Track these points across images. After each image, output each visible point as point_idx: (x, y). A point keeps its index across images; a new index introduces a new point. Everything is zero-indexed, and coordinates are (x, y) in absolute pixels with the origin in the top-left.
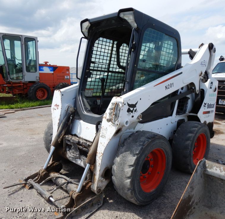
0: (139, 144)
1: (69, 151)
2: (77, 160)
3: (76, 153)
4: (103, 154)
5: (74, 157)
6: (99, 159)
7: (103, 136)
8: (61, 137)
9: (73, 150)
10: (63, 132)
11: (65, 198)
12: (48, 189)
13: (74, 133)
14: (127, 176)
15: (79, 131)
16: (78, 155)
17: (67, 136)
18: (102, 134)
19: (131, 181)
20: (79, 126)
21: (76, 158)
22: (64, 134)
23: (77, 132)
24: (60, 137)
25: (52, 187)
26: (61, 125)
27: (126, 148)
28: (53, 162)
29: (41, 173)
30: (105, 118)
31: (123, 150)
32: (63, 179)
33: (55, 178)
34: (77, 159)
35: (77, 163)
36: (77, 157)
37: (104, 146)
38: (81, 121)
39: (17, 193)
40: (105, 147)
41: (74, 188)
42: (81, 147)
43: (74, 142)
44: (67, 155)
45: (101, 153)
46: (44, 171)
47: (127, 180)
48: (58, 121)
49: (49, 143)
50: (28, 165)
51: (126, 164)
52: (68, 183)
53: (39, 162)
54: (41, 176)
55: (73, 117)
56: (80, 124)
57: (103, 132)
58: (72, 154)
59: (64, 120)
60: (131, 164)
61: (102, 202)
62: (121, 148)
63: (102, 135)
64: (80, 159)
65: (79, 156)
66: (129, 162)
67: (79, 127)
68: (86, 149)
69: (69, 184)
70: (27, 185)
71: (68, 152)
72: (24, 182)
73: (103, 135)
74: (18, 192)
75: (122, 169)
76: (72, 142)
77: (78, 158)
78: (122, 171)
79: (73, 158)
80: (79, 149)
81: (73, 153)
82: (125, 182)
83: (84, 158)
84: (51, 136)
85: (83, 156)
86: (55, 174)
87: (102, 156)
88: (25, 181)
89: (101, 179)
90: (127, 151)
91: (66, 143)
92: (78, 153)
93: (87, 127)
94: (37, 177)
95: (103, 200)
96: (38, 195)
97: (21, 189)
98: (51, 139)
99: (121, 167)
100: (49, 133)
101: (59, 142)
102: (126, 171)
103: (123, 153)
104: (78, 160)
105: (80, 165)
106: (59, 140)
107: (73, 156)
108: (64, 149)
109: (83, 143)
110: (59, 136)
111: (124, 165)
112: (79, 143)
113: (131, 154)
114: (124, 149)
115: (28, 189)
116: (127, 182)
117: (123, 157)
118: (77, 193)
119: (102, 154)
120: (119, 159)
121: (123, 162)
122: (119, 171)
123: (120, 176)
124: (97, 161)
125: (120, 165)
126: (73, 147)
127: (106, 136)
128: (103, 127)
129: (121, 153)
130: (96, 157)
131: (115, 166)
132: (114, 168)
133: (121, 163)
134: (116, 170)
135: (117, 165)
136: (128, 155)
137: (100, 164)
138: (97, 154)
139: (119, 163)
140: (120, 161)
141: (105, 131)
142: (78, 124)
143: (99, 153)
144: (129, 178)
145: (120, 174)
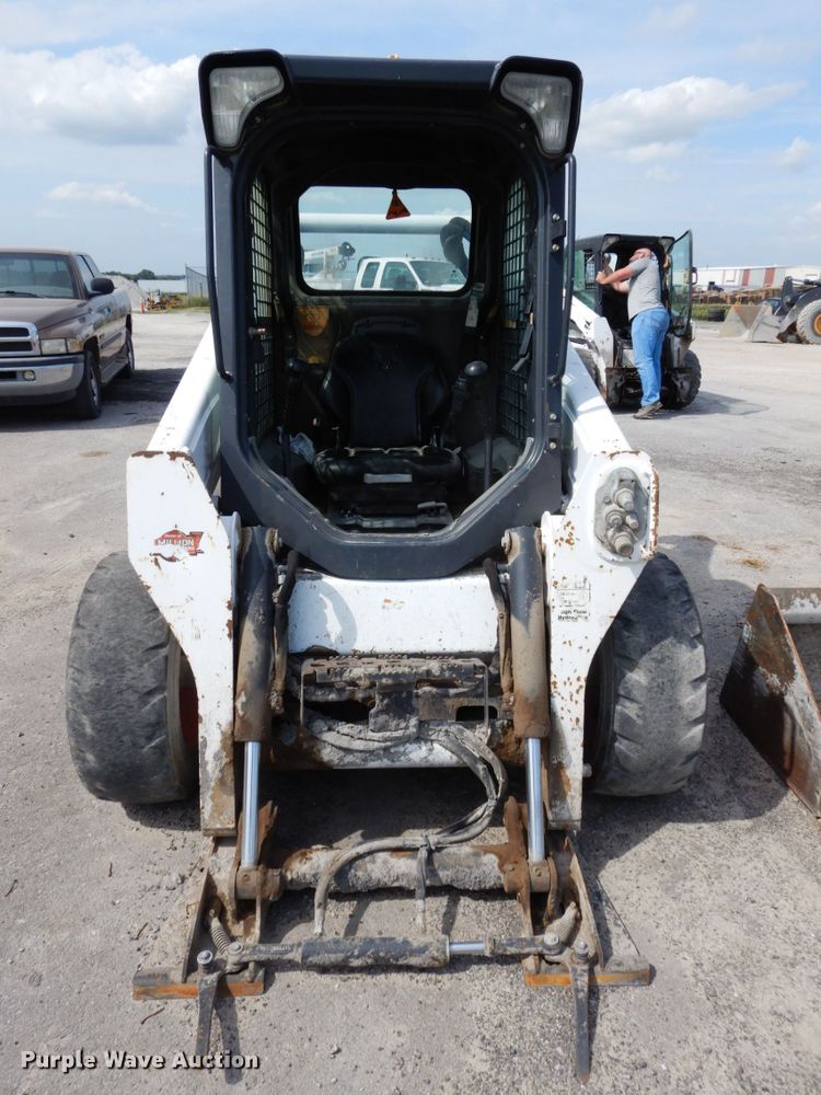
0: (678, 603)
1: (330, 729)
2: (403, 749)
3: (398, 725)
4: (586, 680)
5: (388, 743)
7: (573, 615)
8: (279, 684)
9: (381, 719)
14: (690, 720)
15: (334, 628)
16: (413, 730)
18: (564, 609)
19: (704, 727)
21: (393, 745)
22: (284, 666)
24: (273, 686)
27: (649, 630)
30: (568, 541)
31: (642, 640)
34: (400, 745)
36: (409, 736)
37: (585, 649)
40: (592, 653)
41: (477, 858)
44: (326, 752)
45: (579, 679)
47: (689, 730)
51: (680, 679)
52: (431, 856)
57: (567, 598)
58: (373, 734)
60: (698, 676)
63: (567, 612)
64: (421, 739)
65: (418, 732)
66: (689, 670)
67: (329, 611)
70: (238, 980)
71: (330, 736)
73: (572, 609)
75: (668, 705)
76: (390, 682)
77: (408, 742)
78: (671, 708)
79: (373, 751)
81: (382, 729)
82: (683, 739)
83: (446, 728)
85: (441, 722)
87: (582, 691)
90: (663, 638)
91: (316, 701)
92: (413, 721)
93: (387, 601)
94: (216, 923)
99: (663, 697)
101: (280, 712)
102: (688, 703)
103: (650, 649)
108: (305, 730)
109: (442, 670)
110: (265, 681)
111: (673, 688)
113: (681, 643)
114: (642, 635)
115: (262, 986)
116: (693, 738)
117: (661, 661)
119: (582, 683)
120: (642, 674)
121: (665, 680)
122: (657, 714)
123: (663, 729)
124: (560, 713)
125: (657, 692)
126: (387, 705)
127: (590, 608)
128: (564, 578)
129: (643, 653)
130: (552, 700)
131: (628, 704)
132: (627, 711)
133: (658, 686)
134: (640, 714)
135: (642, 696)
136: (672, 649)
137: (578, 720)
138: (553, 690)
139: (649, 689)
140: (653, 679)
141: (578, 592)
142: (321, 599)
143: (565, 683)
144: (697, 721)
145: (663, 722)
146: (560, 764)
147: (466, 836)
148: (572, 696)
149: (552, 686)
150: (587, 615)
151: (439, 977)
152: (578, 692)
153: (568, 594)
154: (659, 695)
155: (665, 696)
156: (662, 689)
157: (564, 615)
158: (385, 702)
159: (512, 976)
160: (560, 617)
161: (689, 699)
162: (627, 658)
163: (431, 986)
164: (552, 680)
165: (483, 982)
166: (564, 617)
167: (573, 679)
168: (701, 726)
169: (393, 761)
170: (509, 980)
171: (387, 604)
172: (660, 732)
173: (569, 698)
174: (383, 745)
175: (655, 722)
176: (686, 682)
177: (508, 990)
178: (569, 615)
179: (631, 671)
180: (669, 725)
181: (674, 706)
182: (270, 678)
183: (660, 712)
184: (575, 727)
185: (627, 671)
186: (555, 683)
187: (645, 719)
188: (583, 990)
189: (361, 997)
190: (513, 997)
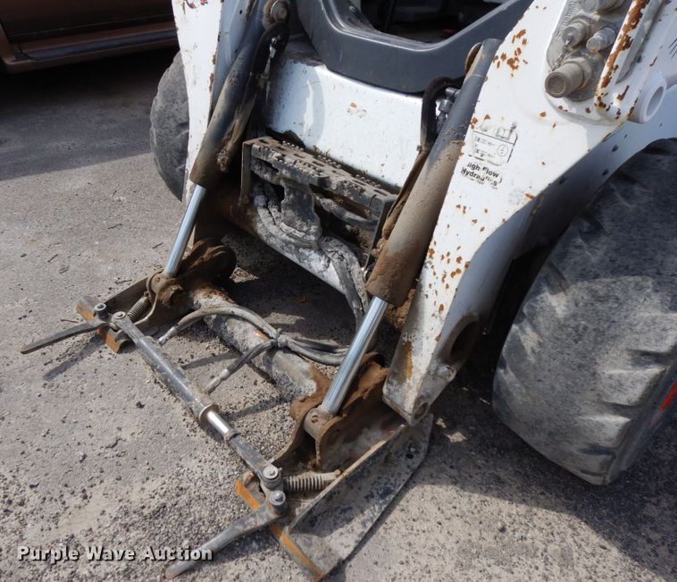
1: (266, 207)
2: (307, 252)
3: (301, 226)
4: (466, 266)
5: (293, 240)
6: (440, 287)
7: (481, 173)
8: (230, 145)
9: (290, 213)
10: (237, 122)
11: (264, 406)
12: (192, 357)
13: (282, 127)
15: (309, 119)
16: (313, 238)
17: (256, 144)
18: (473, 161)
19: (627, 424)
20: (308, 96)
21: (300, 245)
22: (240, 133)
23: (302, 124)
24: (224, 145)
25: (207, 344)
26: (226, 86)
27: (616, 250)
28: (200, 243)
29: (157, 287)
30: (511, 62)
31: (594, 260)
32: (249, 325)
33: (214, 317)
34: (305, 248)
35: (305, 265)
36: (309, 242)
37: (478, 225)
38: (322, 71)
39: (75, 368)
40: (487, 233)
41: (303, 376)
42: (328, 203)
43: (299, 180)
44: (259, 225)
45: (459, 260)
46: (168, 285)
47: (601, 413)
48: (211, 69)
49: (175, 161)
50: (106, 237)
51: (614, 337)
52: (274, 349)
53: (143, 225)
54: (159, 302)
55: (280, 48)
56: (316, 82)
57: (481, 146)
58: (283, 225)
59: (238, 62)
61: (424, 446)
62: (579, 241)
63: (475, 167)
64: (320, 251)
65: (318, 242)
66: (641, 333)
67: (310, 101)
68: (358, 218)
69: (279, 355)
70: (111, 335)
71: (262, 213)
72: (98, 322)
73: (482, 164)
74: (81, 365)
75: (578, 360)
76: (288, 175)
77: (311, 248)
78: (580, 366)
79: (288, 243)
80: (319, 209)
81: (290, 224)
83: (341, 252)
84: (179, 132)
85: (338, 242)
86: (214, 297)
87: (458, 277)
88: (100, 318)
89: (437, 369)
91: (252, 173)
92: (313, 228)
93: (353, 105)
94: (142, 300)
95: (427, 439)
96: (155, 382)
97: (88, 348)
98: (180, 146)
99: (575, 346)
100: (172, 120)
101: (223, 169)
102: (611, 377)
103: (598, 276)
104: (314, 255)
105: (319, 276)
106: (222, 158)
107: (290, 235)
108: (246, 197)
109: (342, 185)
110: (217, 138)
111: (596, 342)
112: (322, 187)
114: (600, 253)
115: (118, 348)
116: (601, 426)
117: (602, 299)
118: (326, 417)
119: (462, 266)
120: (564, 302)
121: (591, 327)
122: (557, 363)
123: (558, 387)
124: (426, 289)
125: (569, 335)
126: (292, 200)
127: (505, 172)
128: (487, 117)
129: (583, 276)
130: (424, 269)
131: (528, 329)
132: (522, 338)
133: (576, 329)
134: (537, 350)
135: (547, 329)
136: (631, 292)
137: (442, 308)
138: (428, 259)
139: (562, 326)
140: (574, 316)
141: (497, 142)
142: (307, 86)
143: (443, 257)
144: (618, 409)
145: (562, 379)
146: (409, 345)
147: (318, 357)
148: (445, 276)
149: (428, 254)
150: (497, 179)
151: (198, 429)
152: (453, 274)
153: (484, 141)
154: (570, 340)
155: (579, 346)
156: (579, 335)
157: (469, 169)
158: (291, 196)
159: (236, 473)
160: (464, 171)
161: (615, 372)
162: (559, 273)
163: (187, 430)
164: (430, 247)
165: (216, 458)
166: (470, 172)
167: (453, 257)
168: (622, 420)
169: (299, 259)
170: (231, 473)
171: (352, 108)
172: (553, 388)
173: (440, 277)
174: (288, 238)
175: (549, 371)
176: (623, 346)
177: (221, 477)
178: (476, 172)
179: (554, 291)
180: (567, 386)
181: (586, 367)
182: (225, 137)
183: (563, 364)
184: (437, 313)
185: (546, 288)
186: (432, 252)
187: (539, 359)
188: (245, 526)
189: (149, 398)
190: (217, 484)
